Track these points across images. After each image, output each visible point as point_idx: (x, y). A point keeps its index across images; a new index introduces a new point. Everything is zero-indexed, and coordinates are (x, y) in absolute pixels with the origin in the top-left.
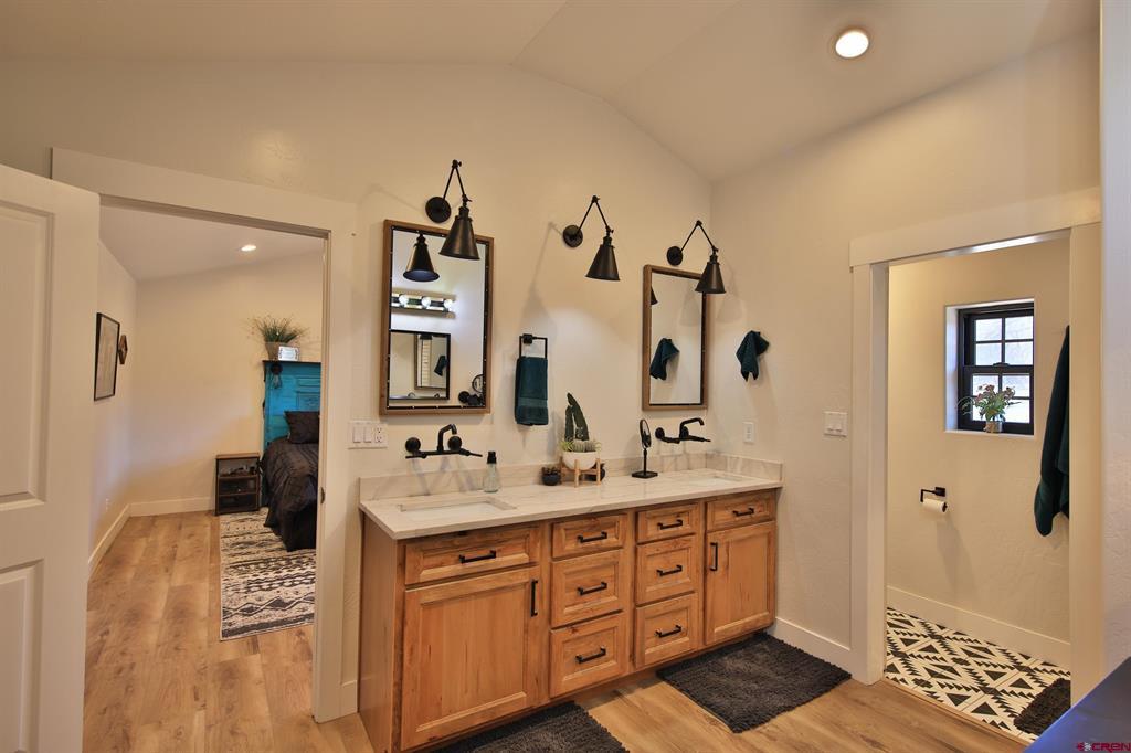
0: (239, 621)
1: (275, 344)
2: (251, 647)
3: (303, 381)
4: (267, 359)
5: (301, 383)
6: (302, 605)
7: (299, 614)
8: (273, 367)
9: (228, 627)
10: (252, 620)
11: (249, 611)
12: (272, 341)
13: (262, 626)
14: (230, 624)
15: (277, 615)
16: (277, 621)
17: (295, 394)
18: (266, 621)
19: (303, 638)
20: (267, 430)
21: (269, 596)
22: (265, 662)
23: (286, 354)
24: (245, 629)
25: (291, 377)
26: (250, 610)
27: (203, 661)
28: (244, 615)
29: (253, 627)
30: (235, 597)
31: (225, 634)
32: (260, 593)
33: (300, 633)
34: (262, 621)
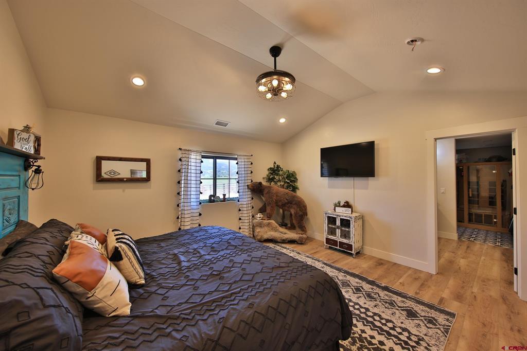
0: (441, 318)
2: (444, 301)
6: (400, 304)
7: (407, 301)
9: (450, 319)
10: (434, 314)
11: (432, 321)
13: (431, 307)
14: (448, 320)
15: (418, 308)
16: (422, 305)
18: (427, 309)
19: (418, 291)
21: (410, 324)
22: (442, 293)
24: (442, 312)
26: (430, 322)
27: (469, 309)
28: (436, 320)
29: (436, 309)
30: (433, 342)
31: (453, 315)
32: (414, 331)
33: (417, 293)
34: (429, 310)
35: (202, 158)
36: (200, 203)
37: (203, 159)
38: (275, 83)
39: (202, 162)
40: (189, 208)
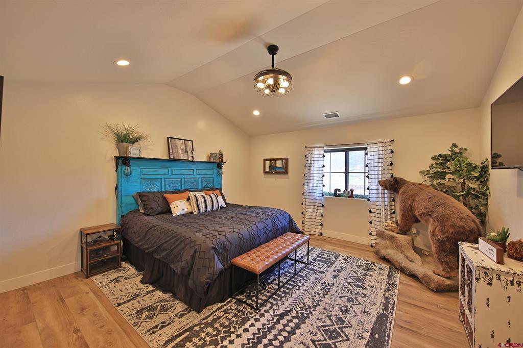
1: (125, 145)
3: (145, 171)
4: (118, 155)
5: (144, 172)
8: (123, 161)
12: (122, 141)
17: (139, 180)
20: (119, 206)
23: (133, 152)
25: (137, 168)
35: (325, 152)
36: (323, 195)
37: (325, 154)
38: (271, 81)
39: (324, 156)
40: (311, 197)
